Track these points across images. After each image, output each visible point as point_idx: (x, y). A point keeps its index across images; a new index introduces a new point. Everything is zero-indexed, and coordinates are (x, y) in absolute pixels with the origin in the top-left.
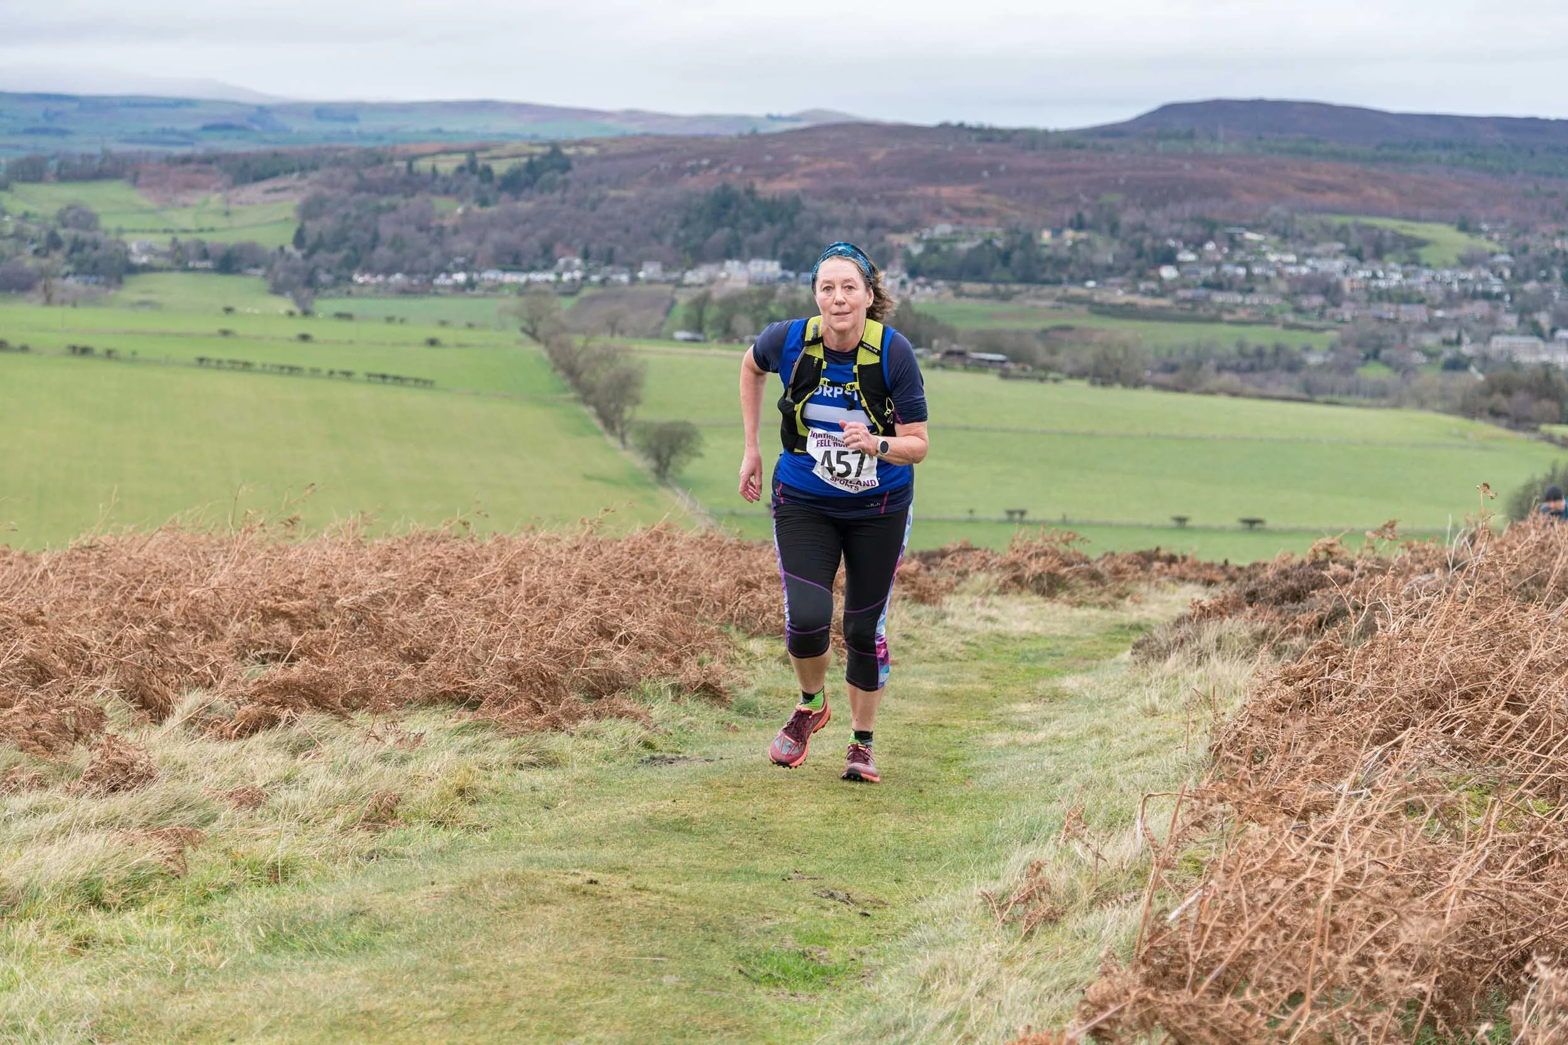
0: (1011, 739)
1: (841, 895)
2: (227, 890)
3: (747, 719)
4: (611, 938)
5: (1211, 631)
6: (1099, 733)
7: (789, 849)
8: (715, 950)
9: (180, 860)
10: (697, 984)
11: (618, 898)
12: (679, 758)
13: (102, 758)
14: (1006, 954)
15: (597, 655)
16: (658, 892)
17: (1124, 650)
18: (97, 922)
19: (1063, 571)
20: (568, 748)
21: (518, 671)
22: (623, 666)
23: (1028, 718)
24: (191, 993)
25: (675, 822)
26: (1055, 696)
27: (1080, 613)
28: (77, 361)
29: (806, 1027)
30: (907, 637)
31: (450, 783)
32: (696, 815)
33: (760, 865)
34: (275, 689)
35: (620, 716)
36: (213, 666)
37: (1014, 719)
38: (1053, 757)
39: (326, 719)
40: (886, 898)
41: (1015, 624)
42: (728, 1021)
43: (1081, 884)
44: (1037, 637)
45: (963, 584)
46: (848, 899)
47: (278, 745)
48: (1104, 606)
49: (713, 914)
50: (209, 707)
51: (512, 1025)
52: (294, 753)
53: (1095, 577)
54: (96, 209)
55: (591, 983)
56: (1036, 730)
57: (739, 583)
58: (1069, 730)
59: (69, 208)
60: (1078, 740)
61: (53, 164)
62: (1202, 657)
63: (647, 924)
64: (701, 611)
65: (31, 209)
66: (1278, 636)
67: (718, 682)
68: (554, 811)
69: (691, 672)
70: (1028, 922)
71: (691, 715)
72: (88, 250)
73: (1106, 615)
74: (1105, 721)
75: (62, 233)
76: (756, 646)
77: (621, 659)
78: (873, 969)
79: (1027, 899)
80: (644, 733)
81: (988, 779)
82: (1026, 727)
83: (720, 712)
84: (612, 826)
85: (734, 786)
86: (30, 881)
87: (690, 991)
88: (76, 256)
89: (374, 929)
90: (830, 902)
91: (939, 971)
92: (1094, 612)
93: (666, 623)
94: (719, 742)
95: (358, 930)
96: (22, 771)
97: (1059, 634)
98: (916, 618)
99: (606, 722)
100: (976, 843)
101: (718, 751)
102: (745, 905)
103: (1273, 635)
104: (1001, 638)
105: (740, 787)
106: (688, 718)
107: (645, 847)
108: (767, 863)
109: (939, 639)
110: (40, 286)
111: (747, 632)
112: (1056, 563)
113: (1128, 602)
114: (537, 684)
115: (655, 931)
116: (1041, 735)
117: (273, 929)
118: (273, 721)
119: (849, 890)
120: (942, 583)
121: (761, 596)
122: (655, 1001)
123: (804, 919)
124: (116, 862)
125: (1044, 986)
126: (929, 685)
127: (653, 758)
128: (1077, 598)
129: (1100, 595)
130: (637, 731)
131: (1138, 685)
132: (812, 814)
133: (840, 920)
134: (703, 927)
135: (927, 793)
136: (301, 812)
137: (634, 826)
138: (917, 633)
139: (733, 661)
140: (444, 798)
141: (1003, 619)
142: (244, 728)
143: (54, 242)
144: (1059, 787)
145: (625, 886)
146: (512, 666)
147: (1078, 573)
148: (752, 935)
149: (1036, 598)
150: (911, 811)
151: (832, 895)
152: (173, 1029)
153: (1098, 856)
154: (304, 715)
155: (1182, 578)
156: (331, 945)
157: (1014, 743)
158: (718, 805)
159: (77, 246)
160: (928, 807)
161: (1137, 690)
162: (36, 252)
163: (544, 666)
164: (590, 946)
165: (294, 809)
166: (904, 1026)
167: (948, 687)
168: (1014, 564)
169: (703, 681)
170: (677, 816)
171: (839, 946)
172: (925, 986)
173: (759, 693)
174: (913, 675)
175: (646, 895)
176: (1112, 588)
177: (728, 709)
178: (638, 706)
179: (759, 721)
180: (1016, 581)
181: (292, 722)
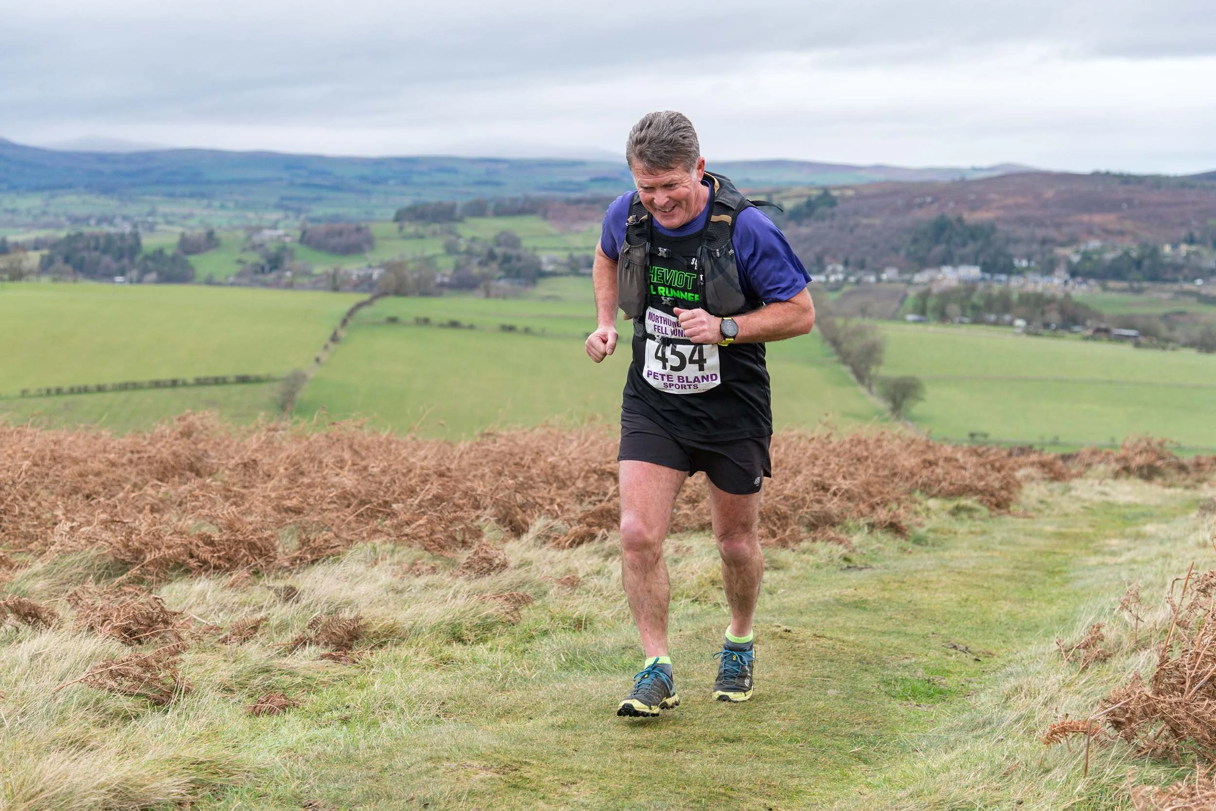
0: (1101, 561)
1: (963, 647)
2: (545, 633)
3: (919, 547)
4: (796, 666)
6: (1164, 557)
7: (933, 621)
8: (868, 677)
9: (516, 615)
10: (851, 696)
11: (803, 641)
12: (866, 568)
13: (474, 555)
14: (1067, 681)
15: (819, 502)
16: (832, 639)
17: (1192, 512)
18: (457, 650)
19: (1159, 463)
20: (791, 560)
22: (835, 510)
23: (1115, 548)
24: (509, 691)
25: (855, 602)
26: (1139, 536)
27: (1169, 492)
28: (507, 336)
29: (923, 724)
30: (1042, 502)
31: (706, 576)
32: (870, 598)
33: (909, 630)
34: (593, 514)
35: (829, 540)
36: (559, 505)
37: (1106, 549)
38: (1128, 571)
40: (994, 651)
41: (1121, 496)
42: (869, 718)
43: (1125, 638)
44: (1136, 505)
45: (1089, 473)
46: (967, 650)
47: (596, 552)
48: (1187, 487)
49: (869, 654)
50: (551, 528)
51: (719, 714)
52: (607, 556)
54: (519, 234)
55: (778, 692)
56: (1121, 554)
57: (924, 461)
58: (1143, 555)
59: (503, 233)
61: (491, 206)
63: (821, 658)
64: (896, 480)
65: (477, 234)
67: (900, 522)
68: (775, 595)
69: (882, 514)
70: (1085, 660)
71: (880, 542)
72: (514, 262)
73: (1188, 493)
74: (1170, 551)
75: (498, 251)
76: (932, 503)
77: (833, 505)
78: (976, 691)
79: (1086, 646)
80: (845, 551)
81: (1080, 583)
82: (1113, 553)
83: (900, 541)
84: (812, 603)
85: (899, 582)
86: (415, 623)
87: (846, 700)
88: (506, 266)
89: (638, 657)
90: (954, 651)
91: (1017, 690)
92: (1179, 491)
93: (868, 484)
94: (897, 559)
95: (627, 658)
96: (423, 563)
97: (1152, 504)
98: (1051, 490)
99: (819, 544)
100: (1064, 620)
101: (895, 564)
102: (891, 649)
104: (1110, 505)
105: (903, 582)
106: (879, 545)
107: (831, 616)
108: (916, 628)
110: (482, 285)
111: (927, 494)
112: (1154, 457)
113: (1205, 486)
114: (774, 518)
115: (826, 662)
116: (1122, 559)
117: (571, 657)
118: (592, 537)
119: (968, 645)
120: (1074, 471)
121: (938, 470)
122: (821, 704)
123: (932, 660)
124: (472, 613)
125: (1089, 700)
126: (1049, 529)
127: (849, 567)
129: (1184, 479)
130: (841, 550)
131: (1197, 529)
132: (951, 600)
133: (958, 661)
134: (860, 661)
135: (1035, 590)
136: (605, 593)
137: (826, 604)
138: (1049, 500)
139: (916, 513)
140: (701, 585)
141: (1113, 493)
142: (574, 541)
143: (492, 256)
145: (809, 634)
148: (894, 667)
149: (1139, 482)
150: (1022, 601)
151: (955, 647)
152: (492, 711)
153: (1138, 618)
154: (613, 533)
156: (608, 666)
157: (1104, 564)
158: (886, 593)
159: (507, 259)
160: (1034, 599)
161: (1196, 532)
162: (481, 264)
163: (778, 506)
164: (780, 670)
165: (600, 590)
166: (990, 723)
167: (1063, 530)
168: (1125, 459)
169: (889, 521)
170: (856, 598)
171: (955, 677)
172: (1008, 698)
173: (929, 530)
175: (822, 640)
176: (1194, 475)
177: (906, 540)
178: (843, 536)
179: (928, 548)
180: (1126, 470)
181: (605, 539)
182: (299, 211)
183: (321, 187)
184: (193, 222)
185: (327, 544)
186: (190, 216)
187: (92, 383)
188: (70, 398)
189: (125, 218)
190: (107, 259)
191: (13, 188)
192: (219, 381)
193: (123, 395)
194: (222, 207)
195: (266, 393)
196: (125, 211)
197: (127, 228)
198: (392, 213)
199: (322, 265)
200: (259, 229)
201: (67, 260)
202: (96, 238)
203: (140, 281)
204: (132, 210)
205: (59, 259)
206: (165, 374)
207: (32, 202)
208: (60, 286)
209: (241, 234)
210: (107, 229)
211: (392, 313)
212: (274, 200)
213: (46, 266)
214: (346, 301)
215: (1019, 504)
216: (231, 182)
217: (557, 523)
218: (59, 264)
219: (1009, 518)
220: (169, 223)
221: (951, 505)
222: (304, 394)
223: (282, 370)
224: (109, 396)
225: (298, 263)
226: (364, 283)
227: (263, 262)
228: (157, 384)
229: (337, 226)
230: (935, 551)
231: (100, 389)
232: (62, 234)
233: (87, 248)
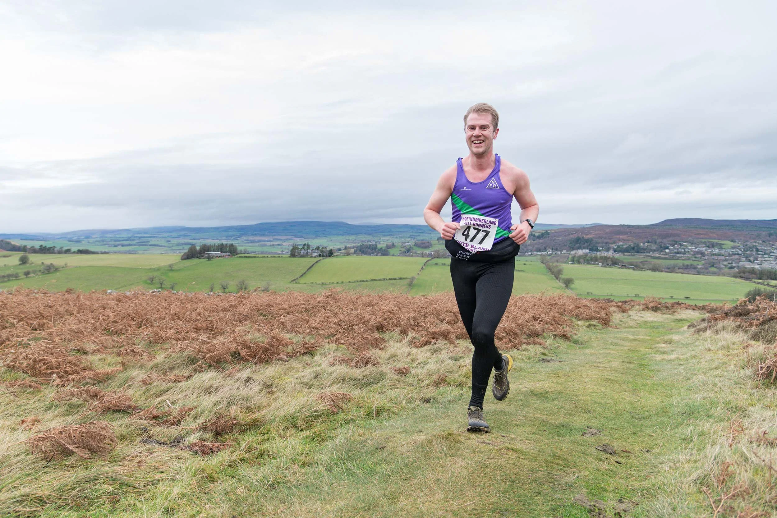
0: (662, 358)
1: (610, 449)
2: (349, 422)
3: (575, 345)
5: (720, 324)
6: (694, 357)
12: (551, 360)
15: (532, 325)
17: (683, 327)
19: (659, 306)
21: (506, 330)
22: (539, 329)
23: (665, 350)
25: (541, 393)
26: (670, 342)
27: (665, 316)
30: (621, 321)
32: (550, 390)
35: (536, 344)
37: (661, 349)
38: (682, 367)
39: (446, 342)
40: (631, 449)
41: (648, 318)
44: (655, 322)
45: (633, 308)
46: (613, 451)
48: (670, 314)
50: (415, 338)
53: (667, 308)
56: (670, 354)
57: (576, 306)
58: (682, 355)
60: (687, 360)
62: (717, 332)
64: (566, 313)
66: (745, 327)
67: (567, 334)
69: (560, 331)
73: (671, 317)
74: (693, 353)
76: (580, 323)
77: (538, 327)
80: (543, 350)
82: (665, 353)
83: (567, 342)
92: (669, 316)
93: (554, 317)
94: (566, 354)
97: (660, 321)
98: (623, 316)
99: (530, 346)
101: (565, 357)
103: (743, 326)
104: (646, 322)
106: (558, 345)
109: (629, 322)
112: (657, 304)
113: (676, 314)
114: (512, 334)
116: (672, 357)
118: (431, 343)
119: (613, 444)
120: (627, 308)
121: (581, 310)
123: (591, 472)
124: (307, 408)
126: (631, 337)
127: (543, 359)
128: (663, 312)
129: (669, 312)
130: (539, 349)
131: (698, 339)
137: (525, 394)
138: (623, 320)
141: (645, 317)
142: (422, 345)
144: (690, 381)
146: (504, 329)
147: (662, 306)
148: (563, 487)
149: (652, 312)
151: (605, 449)
154: (439, 341)
155: (687, 308)
158: (559, 386)
161: (698, 341)
167: (637, 337)
168: (646, 304)
169: (563, 333)
170: (543, 390)
173: (579, 337)
174: (625, 332)
176: (672, 310)
177: (570, 342)
178: (542, 341)
179: (579, 346)
180: (647, 308)
181: (436, 343)
182: (414, 238)
183: (420, 232)
184: (389, 241)
185: (312, 346)
186: (389, 240)
187: (365, 279)
188: (360, 283)
189: (373, 241)
190: (369, 250)
191: (348, 234)
192: (394, 279)
193: (372, 282)
194: (396, 238)
195: (407, 282)
196: (374, 239)
197: (374, 243)
198: (436, 239)
199: (419, 251)
200: (405, 243)
201: (360, 251)
202: (367, 245)
203: (377, 255)
204: (375, 239)
205: (359, 250)
206: (382, 277)
207: (353, 237)
208: (358, 256)
209: (400, 244)
210: (370, 243)
211: (436, 263)
212: (409, 236)
213: (355, 252)
214: (425, 260)
215: (613, 322)
216: (398, 232)
217: (417, 335)
218: (358, 252)
219: (610, 329)
220: (383, 242)
221: (587, 324)
222: (415, 282)
223: (409, 276)
224: (369, 282)
225: (414, 251)
226: (430, 255)
227: (406, 250)
228: (380, 280)
229: (423, 242)
230: (583, 348)
231: (367, 281)
232: (359, 245)
233: (365, 248)
